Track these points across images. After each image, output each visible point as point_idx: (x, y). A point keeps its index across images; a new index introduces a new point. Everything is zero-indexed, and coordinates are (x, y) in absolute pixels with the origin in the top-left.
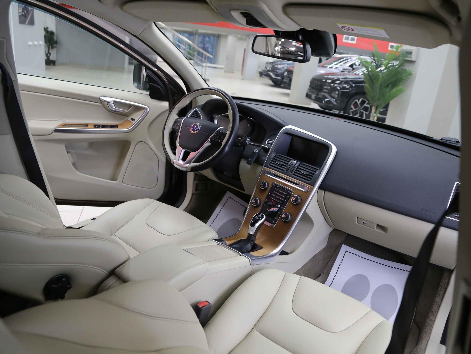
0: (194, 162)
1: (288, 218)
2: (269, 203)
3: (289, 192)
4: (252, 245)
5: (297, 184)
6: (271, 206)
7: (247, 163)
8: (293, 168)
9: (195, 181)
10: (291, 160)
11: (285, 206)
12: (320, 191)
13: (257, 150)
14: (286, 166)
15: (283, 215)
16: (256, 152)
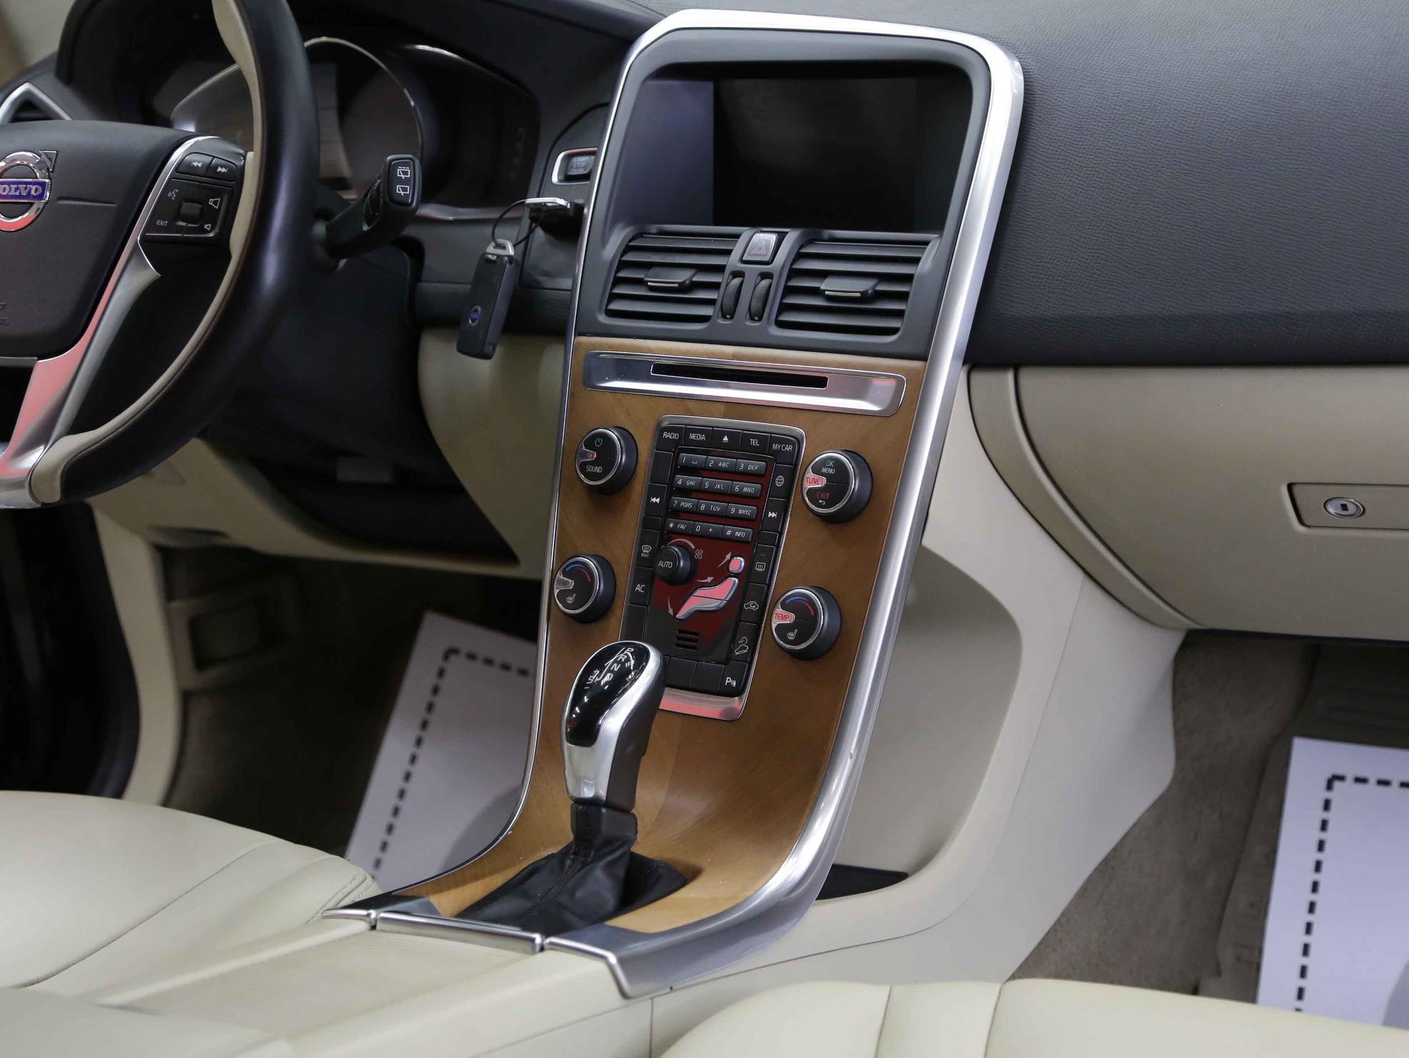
0: (76, 427)
1: (815, 618)
2: (669, 564)
3: (775, 446)
4: (621, 871)
5: (815, 382)
6: (686, 583)
7: (460, 350)
8: (765, 283)
9: (176, 605)
10: (737, 236)
11: (778, 547)
12: (983, 379)
13: (500, 241)
14: (715, 286)
15: (779, 610)
16: (498, 256)
